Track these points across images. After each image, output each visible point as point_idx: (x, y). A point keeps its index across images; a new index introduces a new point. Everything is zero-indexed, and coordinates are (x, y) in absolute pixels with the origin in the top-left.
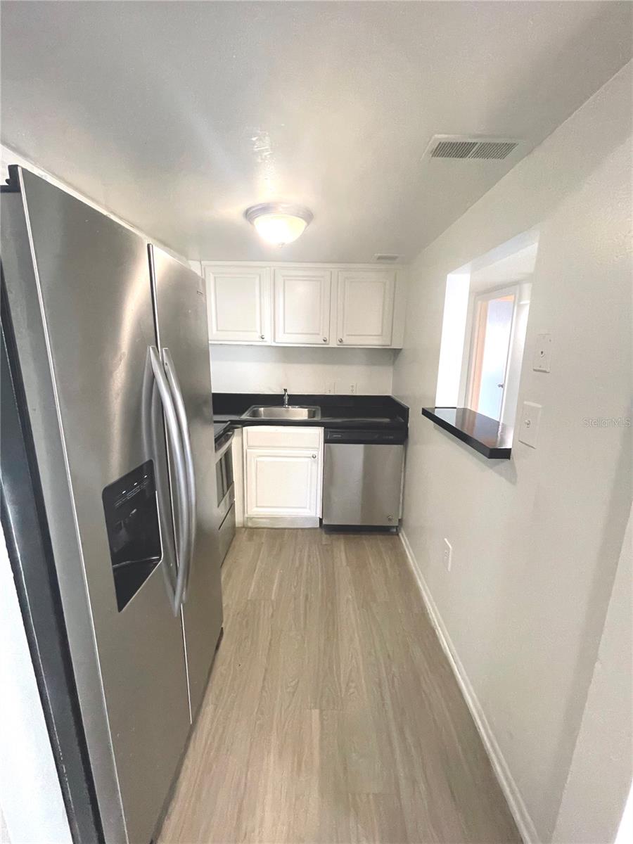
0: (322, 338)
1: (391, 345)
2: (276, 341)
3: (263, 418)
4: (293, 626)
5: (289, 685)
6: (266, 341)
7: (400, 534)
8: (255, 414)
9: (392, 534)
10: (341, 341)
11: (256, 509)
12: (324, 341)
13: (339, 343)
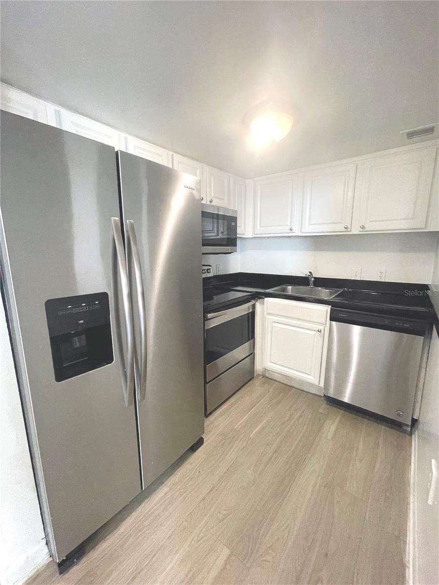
0: (343, 226)
1: (426, 227)
2: (303, 231)
3: (290, 293)
4: (253, 467)
5: (221, 512)
6: (294, 233)
7: (413, 436)
8: (284, 290)
9: (405, 432)
10: (363, 227)
11: (269, 364)
12: (345, 228)
13: (361, 230)
